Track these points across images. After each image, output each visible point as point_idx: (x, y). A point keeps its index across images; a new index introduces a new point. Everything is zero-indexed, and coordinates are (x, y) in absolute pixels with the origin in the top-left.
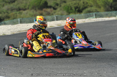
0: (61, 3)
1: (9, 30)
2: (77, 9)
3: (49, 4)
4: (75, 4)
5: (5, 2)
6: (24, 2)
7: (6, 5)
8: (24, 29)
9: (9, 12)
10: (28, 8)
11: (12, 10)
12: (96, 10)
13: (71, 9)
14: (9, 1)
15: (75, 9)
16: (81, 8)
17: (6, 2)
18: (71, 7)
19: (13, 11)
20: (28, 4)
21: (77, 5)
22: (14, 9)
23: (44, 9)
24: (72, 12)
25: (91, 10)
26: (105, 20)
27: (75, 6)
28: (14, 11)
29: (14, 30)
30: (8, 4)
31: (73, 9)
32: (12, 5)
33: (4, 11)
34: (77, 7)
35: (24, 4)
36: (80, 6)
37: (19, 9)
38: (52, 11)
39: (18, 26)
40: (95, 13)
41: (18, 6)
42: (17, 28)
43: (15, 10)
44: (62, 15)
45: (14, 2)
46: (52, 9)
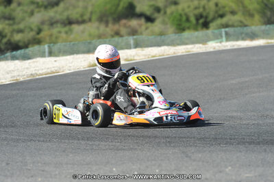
0: (166, 7)
1: (8, 73)
2: (201, 21)
3: (139, 9)
4: (196, 8)
5: (35, 5)
6: (81, 4)
7: (39, 12)
8: (44, 71)
9: (46, 27)
10: (90, 20)
11: (52, 23)
12: (241, 22)
13: (188, 20)
14: (46, 3)
15: (197, 20)
16: (211, 17)
17: (38, 6)
18: (186, 14)
19: (55, 25)
20: (90, 9)
21: (201, 10)
22: (57, 22)
23: (123, 21)
24: (189, 28)
25: (230, 23)
26: (239, 46)
27: (197, 12)
28: (57, 27)
29: (21, 74)
30: (42, 9)
31: (193, 19)
32: (51, 13)
33: (33, 26)
34: (201, 16)
35: (79, 10)
36: (208, 13)
37: (70, 22)
38: (140, 26)
39: (34, 62)
40: (227, 29)
41: (66, 14)
42: (27, 68)
43: (59, 25)
44: (161, 34)
45: (57, 4)
46: (143, 20)
